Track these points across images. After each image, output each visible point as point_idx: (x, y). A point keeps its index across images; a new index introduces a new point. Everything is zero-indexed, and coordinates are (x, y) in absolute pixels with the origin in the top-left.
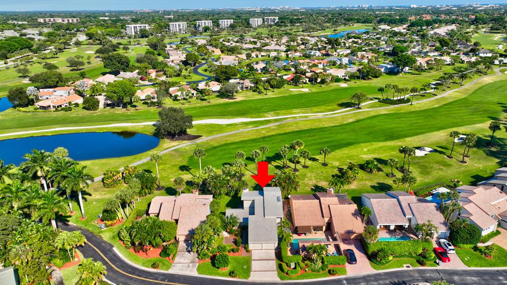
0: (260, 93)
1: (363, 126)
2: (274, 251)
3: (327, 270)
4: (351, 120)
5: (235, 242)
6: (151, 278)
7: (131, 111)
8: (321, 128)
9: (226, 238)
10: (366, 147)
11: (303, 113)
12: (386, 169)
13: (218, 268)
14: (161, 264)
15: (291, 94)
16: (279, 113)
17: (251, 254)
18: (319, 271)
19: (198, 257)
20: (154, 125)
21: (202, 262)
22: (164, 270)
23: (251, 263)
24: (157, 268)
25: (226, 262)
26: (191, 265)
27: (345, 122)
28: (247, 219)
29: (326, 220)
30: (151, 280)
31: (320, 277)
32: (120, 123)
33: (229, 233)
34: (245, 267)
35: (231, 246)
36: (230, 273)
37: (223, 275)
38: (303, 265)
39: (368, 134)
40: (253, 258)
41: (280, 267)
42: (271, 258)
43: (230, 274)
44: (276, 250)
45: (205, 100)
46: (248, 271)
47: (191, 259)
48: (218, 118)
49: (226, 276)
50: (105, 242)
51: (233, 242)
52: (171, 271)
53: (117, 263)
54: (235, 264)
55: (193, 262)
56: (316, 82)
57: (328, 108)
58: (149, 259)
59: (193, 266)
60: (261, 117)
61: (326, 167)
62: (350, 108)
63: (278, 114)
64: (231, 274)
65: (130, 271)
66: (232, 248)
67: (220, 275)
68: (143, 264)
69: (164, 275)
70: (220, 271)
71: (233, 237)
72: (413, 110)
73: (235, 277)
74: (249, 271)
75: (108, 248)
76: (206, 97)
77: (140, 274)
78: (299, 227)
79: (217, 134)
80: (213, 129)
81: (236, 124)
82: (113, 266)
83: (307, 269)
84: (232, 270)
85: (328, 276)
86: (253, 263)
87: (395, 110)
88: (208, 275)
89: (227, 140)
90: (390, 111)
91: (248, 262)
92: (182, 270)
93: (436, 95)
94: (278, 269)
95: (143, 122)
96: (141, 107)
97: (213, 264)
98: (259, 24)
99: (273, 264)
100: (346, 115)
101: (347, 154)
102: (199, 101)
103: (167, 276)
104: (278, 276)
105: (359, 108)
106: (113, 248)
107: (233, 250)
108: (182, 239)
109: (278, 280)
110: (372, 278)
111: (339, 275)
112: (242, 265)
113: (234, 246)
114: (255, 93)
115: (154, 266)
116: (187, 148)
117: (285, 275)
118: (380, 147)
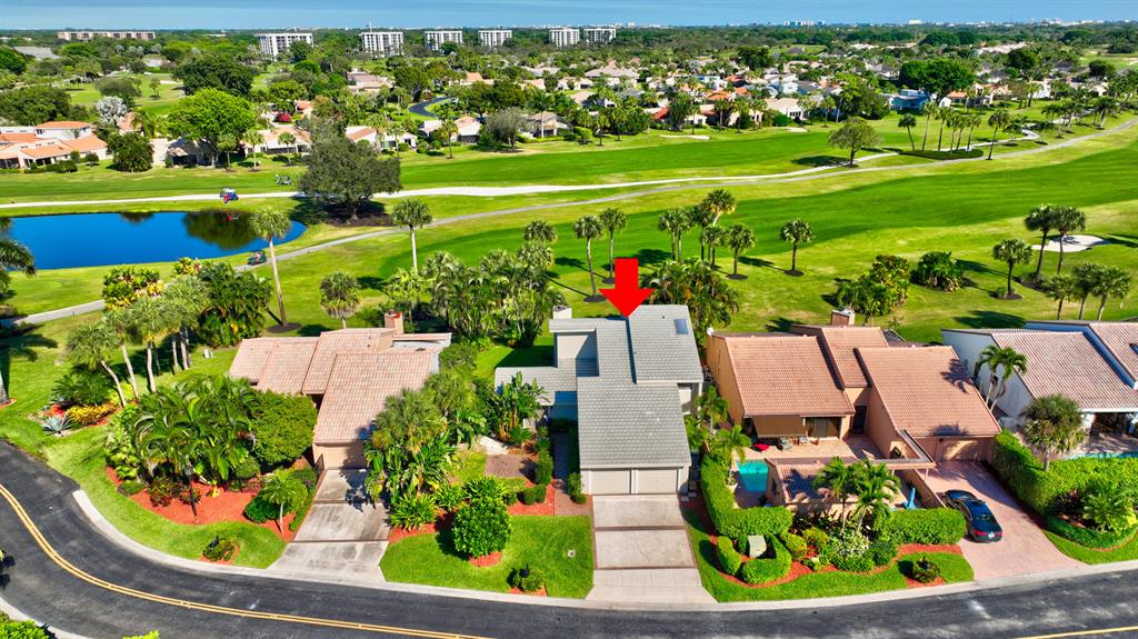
0: (583, 142)
1: (877, 197)
2: (674, 499)
3: (893, 565)
4: (838, 188)
5: (531, 472)
6: (194, 594)
7: (239, 173)
8: (761, 201)
9: (497, 457)
10: (902, 238)
11: (704, 175)
12: (985, 282)
13: (465, 556)
14: (242, 545)
15: (665, 143)
16: (637, 176)
17: (592, 510)
18: (863, 568)
19: (388, 521)
20: (295, 198)
21: (401, 538)
22: (253, 564)
23: (592, 541)
24: (226, 559)
25: (495, 533)
26: (360, 546)
27: (823, 191)
28: (573, 396)
29: (853, 394)
30: (189, 605)
31: (872, 585)
32: (203, 193)
33: (507, 442)
34: (571, 553)
35: (512, 483)
36: (513, 574)
37: (485, 583)
38: (798, 542)
39: (896, 212)
40: (599, 522)
41: (710, 556)
42: (666, 523)
43: (510, 581)
44: (680, 494)
45: (440, 154)
46: (582, 568)
47: (361, 526)
48: (473, 185)
49: (496, 587)
50: (52, 475)
51: (522, 471)
52: (276, 571)
53: (74, 543)
54: (532, 545)
55: (368, 537)
56: (725, 124)
57: (768, 167)
58: (201, 527)
59: (367, 553)
60: (591, 183)
61: (800, 278)
62: (828, 167)
63: (637, 178)
64: (517, 578)
65: (114, 573)
66: (517, 489)
67: (469, 582)
68: (175, 546)
69: (248, 583)
70: (471, 567)
71: (518, 457)
72: (997, 169)
73: (532, 588)
74: (584, 566)
75: (57, 491)
76: (442, 150)
77: (152, 582)
78: (760, 417)
79: (469, 213)
80: (459, 205)
81: (523, 196)
82: (53, 554)
83: (815, 560)
84: (520, 565)
85: (904, 587)
86: (601, 539)
87: (949, 170)
88: (422, 582)
89: (499, 225)
90: (936, 171)
91: (581, 536)
92: (324, 566)
93: (1046, 144)
94: (702, 561)
95: (264, 192)
96: (268, 166)
97: (447, 544)
98: (572, 42)
99: (680, 543)
100: (823, 179)
101: (851, 251)
102: (425, 156)
103: (261, 587)
104: (705, 585)
105: (852, 166)
106: (77, 494)
107: (521, 497)
108: (333, 459)
109: (703, 600)
110: (1081, 593)
111: (944, 581)
112: (560, 546)
113: (525, 484)
114: (572, 143)
115: (215, 551)
116: (382, 240)
117: (732, 581)
118: (943, 238)
